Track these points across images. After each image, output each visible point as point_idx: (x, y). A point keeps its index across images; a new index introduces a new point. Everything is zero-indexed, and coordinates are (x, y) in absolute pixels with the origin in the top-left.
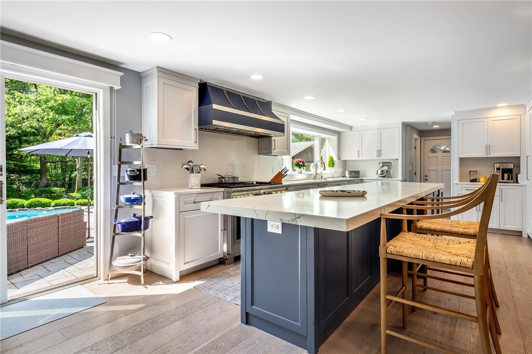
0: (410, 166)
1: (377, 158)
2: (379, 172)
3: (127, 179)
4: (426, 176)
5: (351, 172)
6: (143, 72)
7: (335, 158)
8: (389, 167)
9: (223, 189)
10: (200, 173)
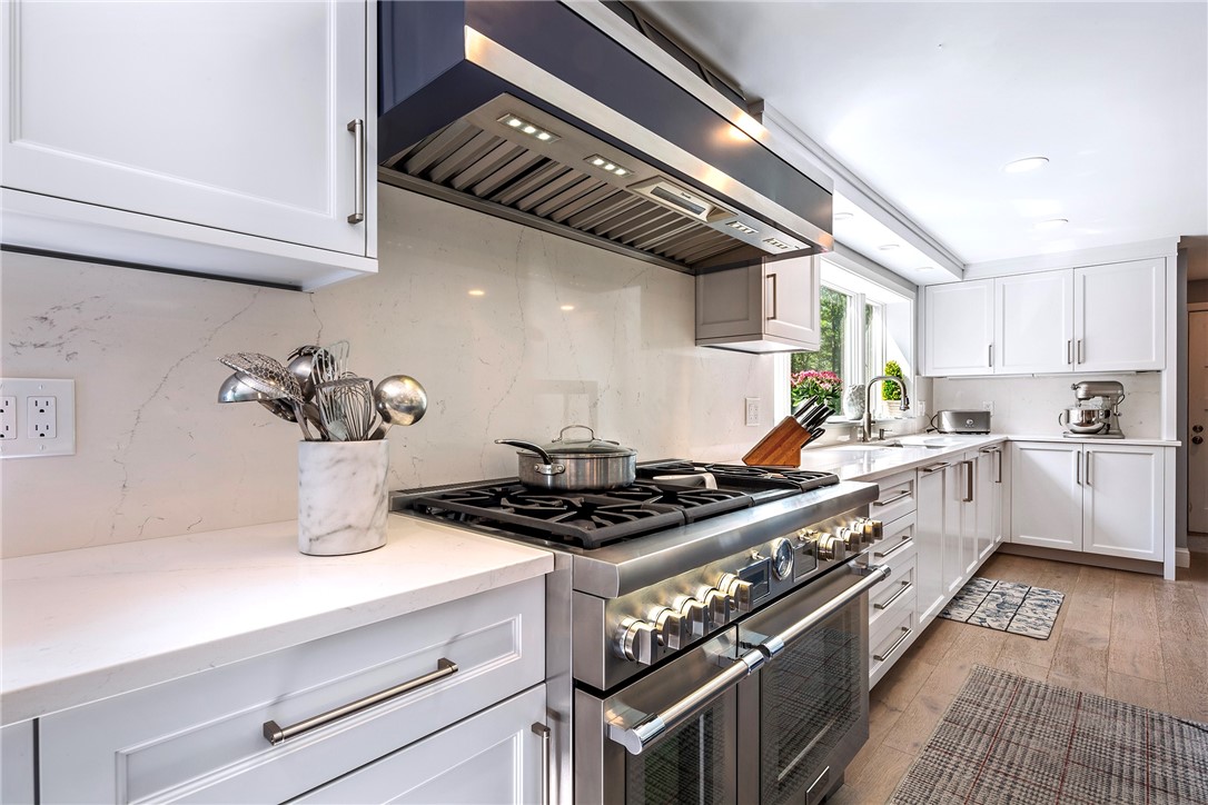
1: (1069, 369)
2: (1076, 416)
5: (959, 416)
8: (1114, 400)
10: (379, 435)
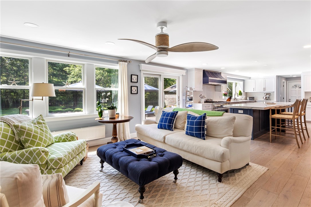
0: (281, 95)
1: (263, 91)
2: (265, 98)
3: (188, 100)
4: (290, 99)
5: (250, 98)
6: (188, 69)
7: (242, 92)
8: (270, 95)
9: (212, 103)
10: (204, 98)
